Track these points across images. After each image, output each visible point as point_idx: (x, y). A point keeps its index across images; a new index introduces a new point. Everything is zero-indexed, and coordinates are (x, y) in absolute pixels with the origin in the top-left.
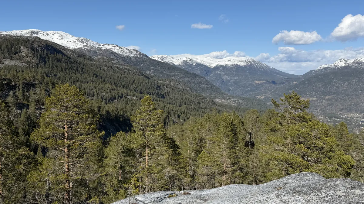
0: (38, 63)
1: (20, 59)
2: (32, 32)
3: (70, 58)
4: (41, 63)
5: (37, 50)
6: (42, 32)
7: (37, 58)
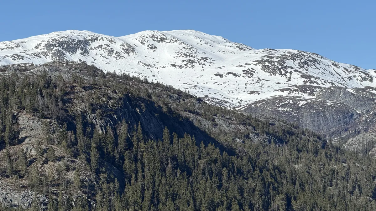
0: (92, 187)
1: (17, 172)
2: (61, 44)
3: (231, 152)
4: (104, 187)
5: (86, 124)
6: (103, 39)
7: (89, 160)
